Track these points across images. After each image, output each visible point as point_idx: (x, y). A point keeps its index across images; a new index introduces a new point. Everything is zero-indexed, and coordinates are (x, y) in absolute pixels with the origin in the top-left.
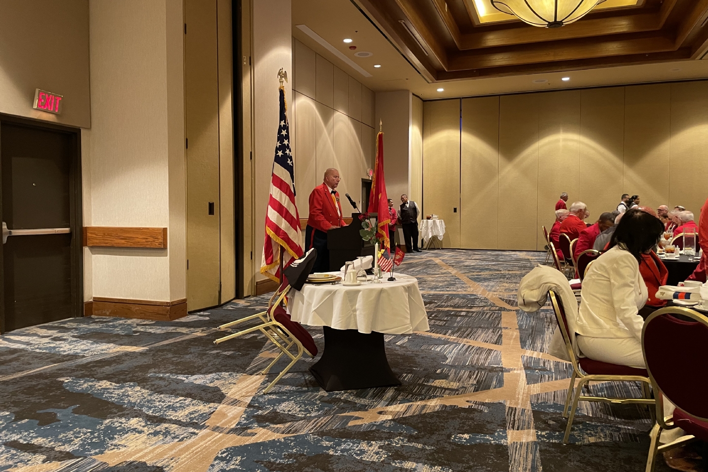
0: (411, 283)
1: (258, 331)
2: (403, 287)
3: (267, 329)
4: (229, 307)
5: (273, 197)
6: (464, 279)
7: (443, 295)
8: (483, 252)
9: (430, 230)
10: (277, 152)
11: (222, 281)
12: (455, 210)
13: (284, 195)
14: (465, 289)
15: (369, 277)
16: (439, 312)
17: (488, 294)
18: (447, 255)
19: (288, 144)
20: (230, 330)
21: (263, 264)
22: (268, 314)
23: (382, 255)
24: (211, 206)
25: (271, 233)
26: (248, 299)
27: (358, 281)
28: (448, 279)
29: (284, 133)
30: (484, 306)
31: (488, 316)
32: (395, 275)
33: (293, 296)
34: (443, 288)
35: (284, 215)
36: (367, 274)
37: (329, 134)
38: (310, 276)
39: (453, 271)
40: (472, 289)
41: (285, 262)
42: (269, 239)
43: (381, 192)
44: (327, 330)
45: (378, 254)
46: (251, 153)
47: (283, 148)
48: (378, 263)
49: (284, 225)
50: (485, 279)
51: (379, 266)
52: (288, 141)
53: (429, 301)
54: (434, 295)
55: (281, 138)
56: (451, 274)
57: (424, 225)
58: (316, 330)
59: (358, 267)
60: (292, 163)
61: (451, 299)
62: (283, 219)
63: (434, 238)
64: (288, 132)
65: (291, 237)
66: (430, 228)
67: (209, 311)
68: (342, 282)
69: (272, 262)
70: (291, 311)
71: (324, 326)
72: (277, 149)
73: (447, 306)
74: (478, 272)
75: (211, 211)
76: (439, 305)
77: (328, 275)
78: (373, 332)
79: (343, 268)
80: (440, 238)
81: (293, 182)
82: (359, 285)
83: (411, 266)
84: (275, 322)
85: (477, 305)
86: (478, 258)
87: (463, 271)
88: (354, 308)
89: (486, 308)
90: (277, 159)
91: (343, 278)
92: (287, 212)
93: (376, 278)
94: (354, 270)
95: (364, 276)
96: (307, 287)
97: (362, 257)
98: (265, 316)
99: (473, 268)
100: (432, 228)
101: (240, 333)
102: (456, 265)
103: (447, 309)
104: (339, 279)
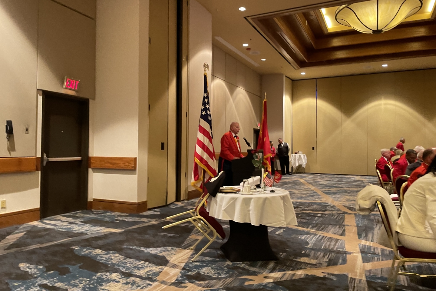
0: (285, 194)
1: (189, 222)
2: (280, 196)
3: (194, 220)
4: (172, 206)
5: (199, 139)
6: (320, 192)
7: (306, 203)
8: (332, 176)
9: (297, 161)
10: (202, 112)
11: (168, 190)
12: (313, 148)
13: (206, 138)
14: (320, 199)
15: (258, 190)
16: (303, 213)
17: (336, 203)
18: (309, 177)
19: (208, 107)
20: (172, 221)
21: (193, 180)
22: (195, 211)
23: (267, 176)
24: (163, 145)
25: (198, 161)
26: (183, 202)
27: (251, 192)
28: (309, 193)
29: (206, 100)
30: (333, 211)
31: (335, 217)
32: (274, 189)
33: (211, 200)
34: (306, 198)
35: (205, 150)
36: (257, 188)
37: (234, 101)
38: (221, 188)
39: (313, 188)
40: (325, 199)
41: (206, 179)
42: (196, 165)
43: (265, 137)
44: (231, 223)
45: (264, 175)
46: (187, 113)
47: (206, 109)
48: (264, 180)
49: (205, 156)
50: (334, 193)
51: (264, 183)
52: (209, 106)
53: (297, 206)
54: (300, 202)
55: (204, 104)
56: (311, 189)
57: (293, 158)
58: (225, 222)
59: (251, 183)
60: (211, 119)
61: (312, 205)
62: (205, 153)
63: (300, 166)
64: (208, 100)
65: (209, 163)
66: (297, 159)
67: (161, 208)
68: (241, 193)
69: (198, 179)
70: (209, 210)
71: (230, 220)
72: (202, 110)
73: (309, 210)
74: (328, 188)
75: (163, 148)
76: (303, 209)
77: (232, 188)
78: (261, 225)
79: (242, 184)
80: (304, 167)
81: (211, 130)
82: (252, 194)
83: (285, 183)
84: (199, 217)
85: (328, 209)
86: (328, 179)
87: (319, 188)
88: (248, 210)
89: (334, 212)
90: (202, 117)
91: (241, 190)
92: (207, 148)
93: (263, 190)
94: (248, 185)
95: (255, 189)
96: (219, 195)
97: (253, 177)
98: (193, 213)
99: (325, 186)
100: (298, 160)
101: (178, 222)
102: (315, 183)
103: (308, 212)
104: (239, 190)
